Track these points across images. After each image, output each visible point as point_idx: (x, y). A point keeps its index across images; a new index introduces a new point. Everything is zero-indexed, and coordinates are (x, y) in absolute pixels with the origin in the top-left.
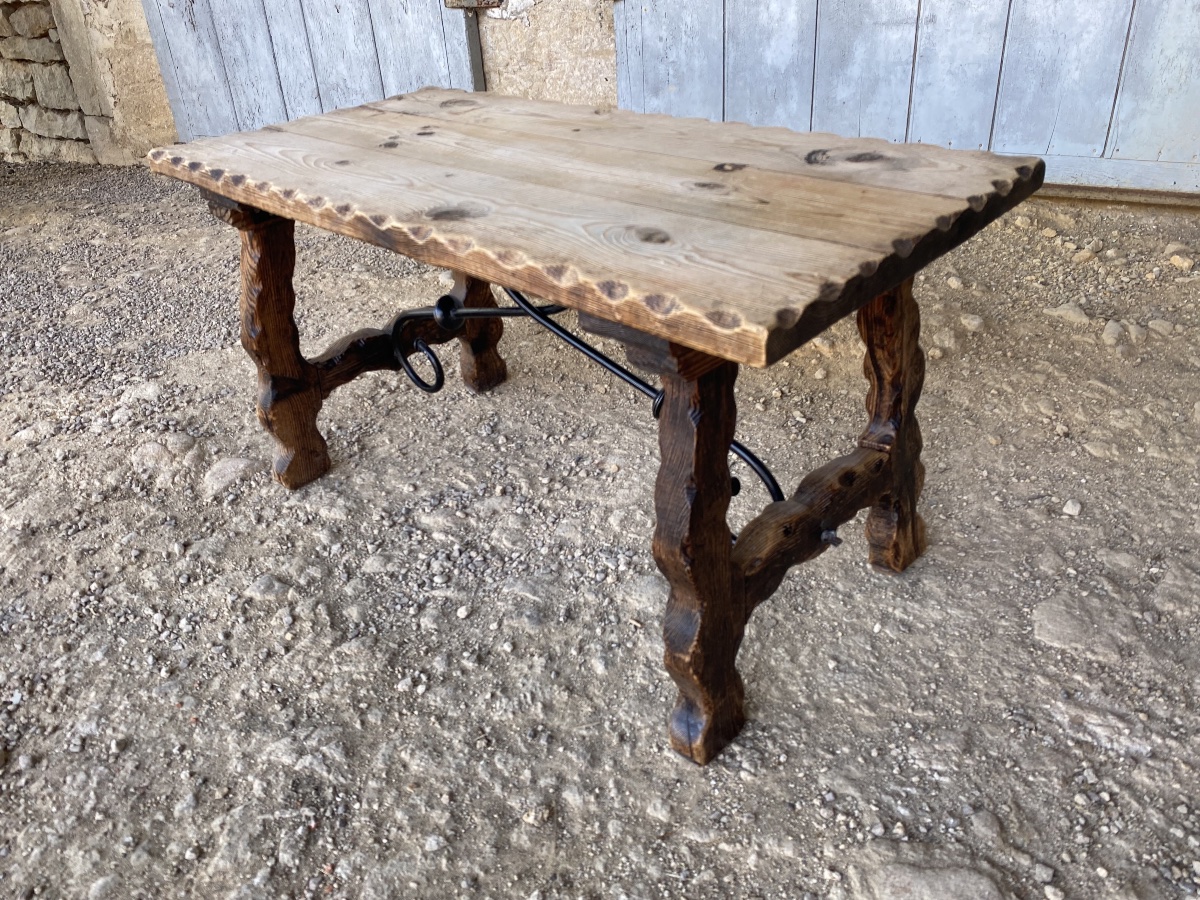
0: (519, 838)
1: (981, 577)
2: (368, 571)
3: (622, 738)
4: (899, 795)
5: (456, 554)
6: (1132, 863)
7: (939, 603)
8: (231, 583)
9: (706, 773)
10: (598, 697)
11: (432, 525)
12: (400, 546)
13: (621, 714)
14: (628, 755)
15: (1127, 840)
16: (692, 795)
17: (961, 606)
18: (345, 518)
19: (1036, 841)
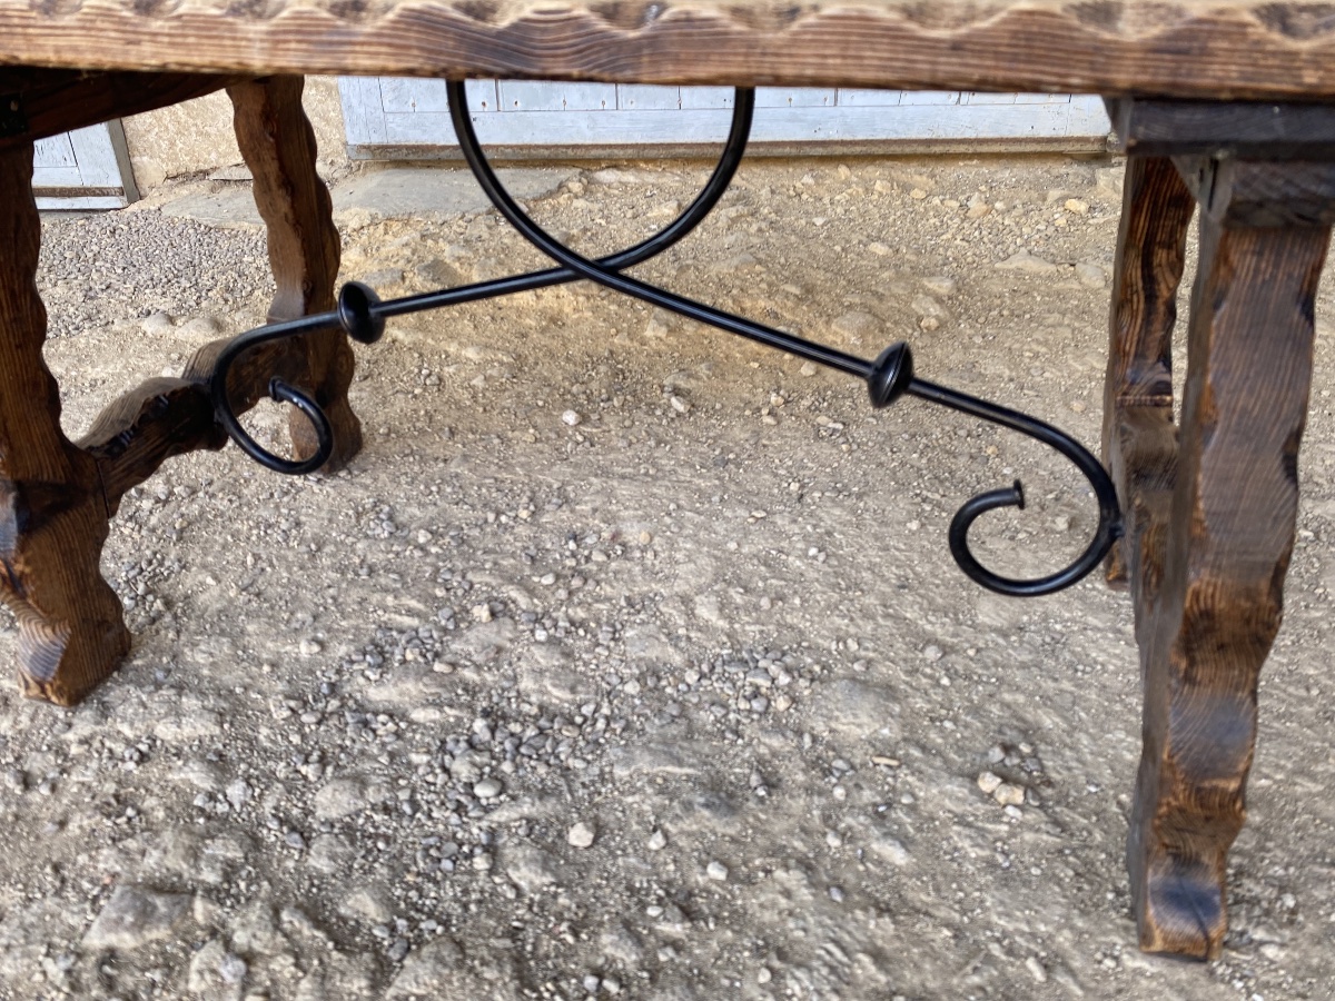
2: (334, 814)
5: (483, 736)
10: (935, 905)
11: (396, 699)
13: (999, 921)
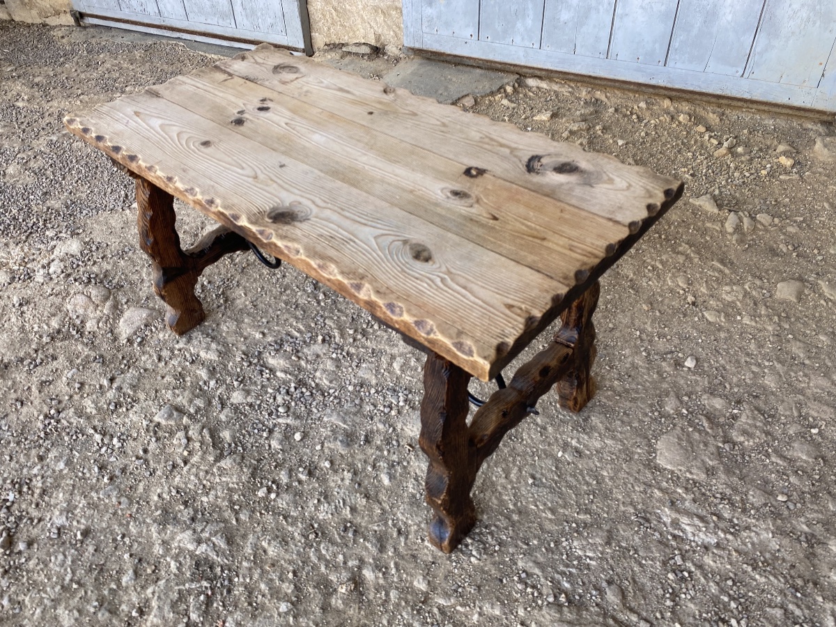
0: (336, 602)
1: (628, 415)
2: (235, 402)
3: (399, 532)
4: (565, 573)
5: (292, 390)
6: (696, 619)
7: (600, 435)
8: (144, 410)
9: (450, 557)
10: (385, 502)
11: (276, 365)
12: (255, 382)
13: (399, 515)
14: (403, 545)
15: (695, 604)
16: (441, 573)
17: (613, 438)
18: (217, 359)
19: (642, 605)
